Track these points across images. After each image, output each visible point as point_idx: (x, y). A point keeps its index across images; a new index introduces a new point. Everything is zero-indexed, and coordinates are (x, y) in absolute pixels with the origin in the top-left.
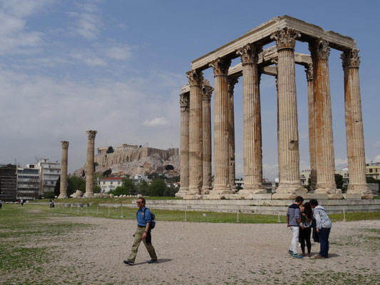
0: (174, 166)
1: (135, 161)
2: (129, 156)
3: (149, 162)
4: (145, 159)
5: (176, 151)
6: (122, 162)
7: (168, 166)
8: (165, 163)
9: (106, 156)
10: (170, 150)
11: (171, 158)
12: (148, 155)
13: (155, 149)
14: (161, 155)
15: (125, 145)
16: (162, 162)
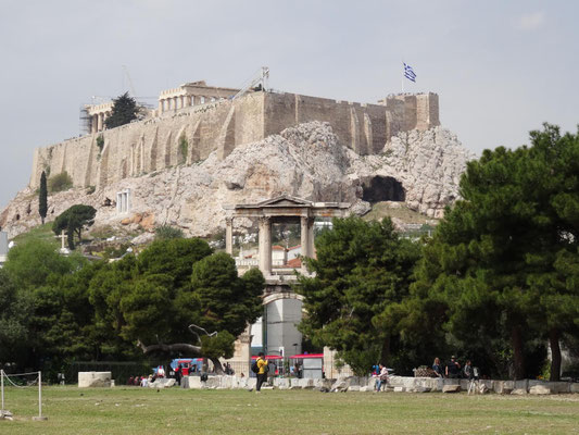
0: (407, 180)
1: (212, 159)
2: (190, 136)
3: (274, 163)
4: (254, 146)
5: (423, 106)
6: (160, 165)
7: (378, 181)
8: (363, 169)
9: (101, 143)
10: (392, 102)
11: (394, 144)
12: (270, 130)
13: (305, 100)
14: (341, 128)
15: (197, 90)
16: (343, 163)
